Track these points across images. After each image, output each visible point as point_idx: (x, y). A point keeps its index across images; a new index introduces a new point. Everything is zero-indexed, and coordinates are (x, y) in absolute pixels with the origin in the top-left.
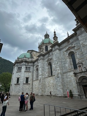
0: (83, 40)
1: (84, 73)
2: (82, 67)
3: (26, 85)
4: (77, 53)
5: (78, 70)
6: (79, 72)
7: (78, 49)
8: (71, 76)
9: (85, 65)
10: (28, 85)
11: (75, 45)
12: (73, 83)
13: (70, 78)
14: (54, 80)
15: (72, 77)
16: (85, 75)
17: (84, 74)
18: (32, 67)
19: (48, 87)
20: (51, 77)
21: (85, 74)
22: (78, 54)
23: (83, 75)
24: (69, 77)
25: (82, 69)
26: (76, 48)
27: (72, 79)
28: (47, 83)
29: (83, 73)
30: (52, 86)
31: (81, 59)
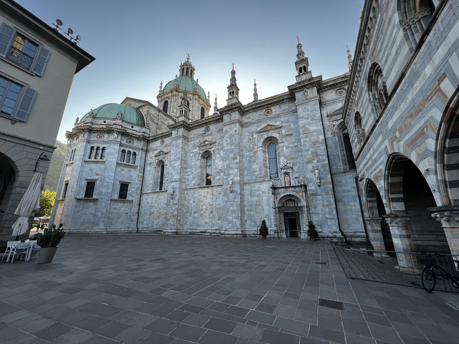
0: (307, 118)
1: (293, 189)
2: (291, 177)
3: (120, 205)
4: (285, 144)
5: (282, 181)
6: (284, 186)
7: (290, 135)
8: (261, 193)
9: (297, 172)
10: (126, 204)
11: (284, 125)
12: (266, 207)
13: (259, 196)
14: (214, 198)
15: (264, 194)
16: (294, 194)
17: (292, 191)
18: (144, 155)
19: (195, 212)
20: (206, 190)
21: (295, 191)
22: (287, 147)
23: (291, 193)
24: (258, 193)
25: (290, 181)
26: (284, 131)
27: (264, 198)
28: (191, 202)
29: (290, 189)
30: (208, 212)
31: (292, 159)
